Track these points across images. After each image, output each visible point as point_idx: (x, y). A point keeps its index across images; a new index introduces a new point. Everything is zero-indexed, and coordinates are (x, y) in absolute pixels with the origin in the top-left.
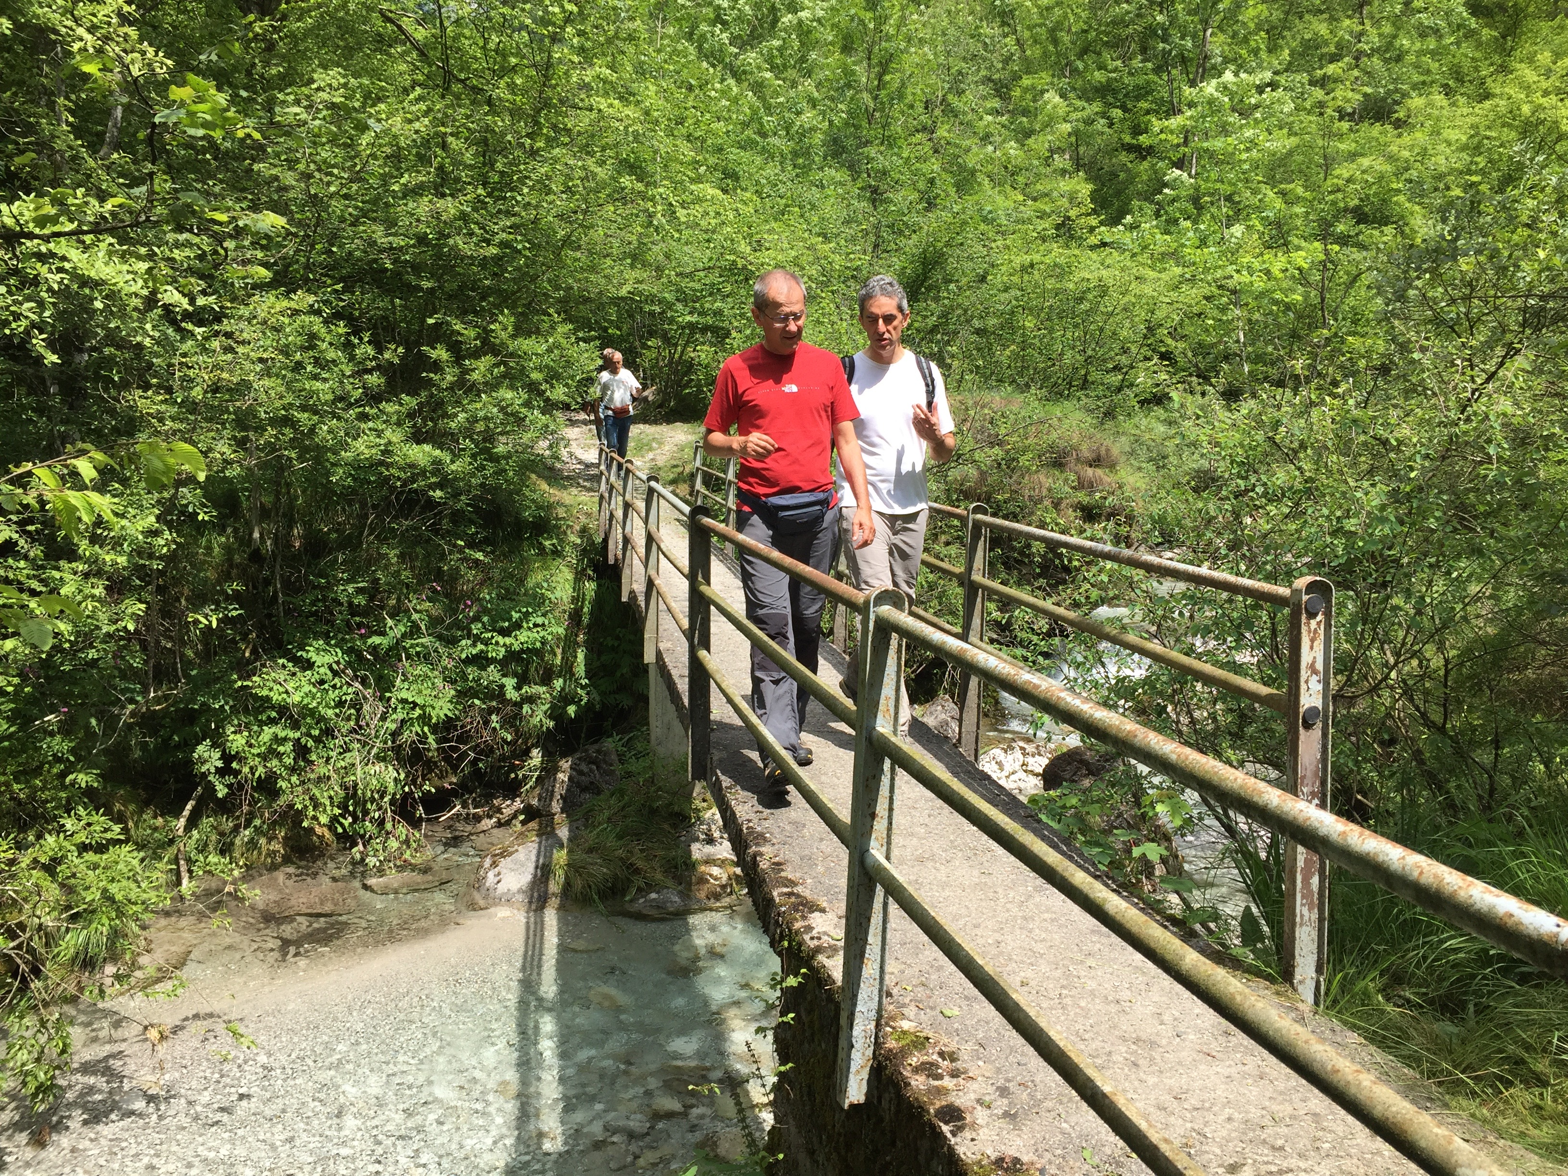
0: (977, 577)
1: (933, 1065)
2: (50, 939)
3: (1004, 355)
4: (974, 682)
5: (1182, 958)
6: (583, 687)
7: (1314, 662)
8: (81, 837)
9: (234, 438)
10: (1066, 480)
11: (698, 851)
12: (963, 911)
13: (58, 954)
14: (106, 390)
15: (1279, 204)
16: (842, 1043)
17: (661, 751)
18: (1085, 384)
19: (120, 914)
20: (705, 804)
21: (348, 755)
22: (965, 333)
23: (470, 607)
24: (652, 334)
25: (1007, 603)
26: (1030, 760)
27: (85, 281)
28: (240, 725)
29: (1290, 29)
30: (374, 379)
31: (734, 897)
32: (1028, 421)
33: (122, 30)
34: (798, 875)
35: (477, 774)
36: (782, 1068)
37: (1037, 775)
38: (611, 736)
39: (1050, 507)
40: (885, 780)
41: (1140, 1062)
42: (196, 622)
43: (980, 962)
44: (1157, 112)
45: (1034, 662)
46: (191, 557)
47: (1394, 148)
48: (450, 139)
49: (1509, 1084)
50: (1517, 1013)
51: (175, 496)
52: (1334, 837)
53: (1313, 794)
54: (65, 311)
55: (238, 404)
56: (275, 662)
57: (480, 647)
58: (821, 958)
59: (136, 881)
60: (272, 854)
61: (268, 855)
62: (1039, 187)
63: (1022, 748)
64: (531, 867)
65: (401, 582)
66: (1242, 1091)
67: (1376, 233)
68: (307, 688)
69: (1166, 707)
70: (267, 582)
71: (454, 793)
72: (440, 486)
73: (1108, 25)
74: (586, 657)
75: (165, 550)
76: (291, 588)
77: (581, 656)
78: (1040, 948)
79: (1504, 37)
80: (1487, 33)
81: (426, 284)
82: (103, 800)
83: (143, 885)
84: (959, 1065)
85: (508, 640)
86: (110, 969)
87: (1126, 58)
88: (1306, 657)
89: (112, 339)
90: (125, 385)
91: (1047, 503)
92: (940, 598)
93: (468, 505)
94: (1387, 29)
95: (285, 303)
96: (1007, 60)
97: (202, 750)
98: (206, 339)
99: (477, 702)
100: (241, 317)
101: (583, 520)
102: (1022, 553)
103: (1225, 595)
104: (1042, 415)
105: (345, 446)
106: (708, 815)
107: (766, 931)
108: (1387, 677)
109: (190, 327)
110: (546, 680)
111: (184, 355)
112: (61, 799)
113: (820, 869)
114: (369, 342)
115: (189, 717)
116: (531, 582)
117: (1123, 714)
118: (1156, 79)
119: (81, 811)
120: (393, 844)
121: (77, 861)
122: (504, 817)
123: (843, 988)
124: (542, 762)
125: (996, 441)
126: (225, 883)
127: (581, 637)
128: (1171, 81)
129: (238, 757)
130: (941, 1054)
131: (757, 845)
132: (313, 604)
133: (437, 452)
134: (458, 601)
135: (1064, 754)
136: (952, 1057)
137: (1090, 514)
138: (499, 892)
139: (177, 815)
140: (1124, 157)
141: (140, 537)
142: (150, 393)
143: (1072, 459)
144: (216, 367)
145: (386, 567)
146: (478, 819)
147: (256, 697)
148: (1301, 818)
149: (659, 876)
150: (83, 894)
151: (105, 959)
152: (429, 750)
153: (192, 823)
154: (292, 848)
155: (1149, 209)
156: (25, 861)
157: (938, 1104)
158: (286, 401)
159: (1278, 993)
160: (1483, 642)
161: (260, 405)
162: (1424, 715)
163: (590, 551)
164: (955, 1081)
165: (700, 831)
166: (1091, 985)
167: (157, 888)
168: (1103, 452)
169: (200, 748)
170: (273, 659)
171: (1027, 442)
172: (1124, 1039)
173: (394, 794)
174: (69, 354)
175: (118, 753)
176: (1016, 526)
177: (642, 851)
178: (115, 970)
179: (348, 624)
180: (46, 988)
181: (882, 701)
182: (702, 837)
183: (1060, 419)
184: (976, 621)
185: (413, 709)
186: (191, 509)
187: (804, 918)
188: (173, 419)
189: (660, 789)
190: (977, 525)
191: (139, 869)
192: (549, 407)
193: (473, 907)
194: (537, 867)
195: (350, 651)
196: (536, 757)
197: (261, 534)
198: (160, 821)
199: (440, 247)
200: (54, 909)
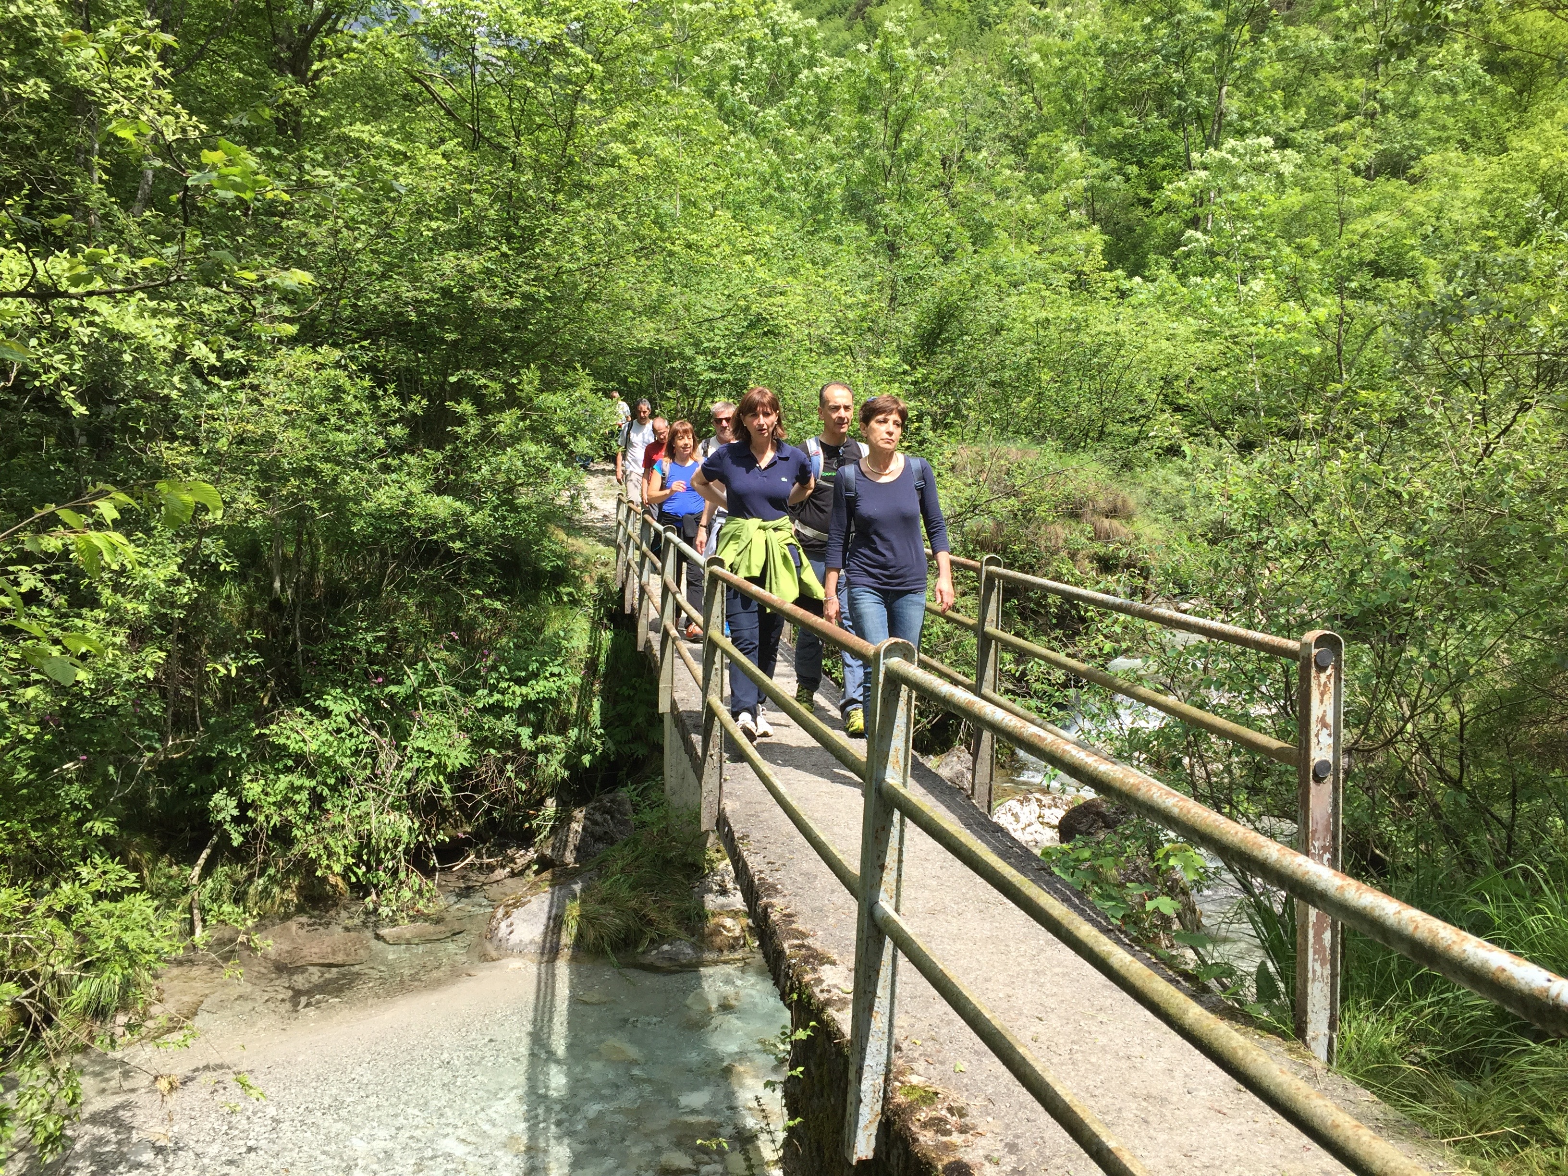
0: (990, 628)
1: (942, 1120)
2: (62, 986)
3: (1022, 406)
4: (986, 735)
5: (1185, 1012)
6: (598, 737)
7: (1324, 717)
8: (96, 886)
9: (258, 488)
10: (1082, 532)
11: (712, 901)
12: (974, 965)
13: (71, 1003)
14: (133, 441)
15: (1294, 258)
16: (851, 1098)
17: (675, 801)
18: (1102, 435)
19: (133, 963)
20: (719, 855)
21: (363, 804)
22: (982, 387)
23: (487, 656)
24: (671, 385)
25: (1022, 655)
26: (1046, 812)
27: (114, 335)
28: (256, 773)
29: (1305, 86)
30: (398, 431)
31: (747, 949)
32: (1044, 472)
33: (156, 93)
34: (809, 927)
35: (491, 823)
36: (791, 1123)
37: (1053, 827)
38: (626, 785)
39: (1066, 558)
40: (895, 832)
41: (1150, 1119)
42: (215, 671)
43: (988, 1016)
44: (1173, 167)
45: (1048, 713)
46: (212, 609)
47: (1409, 204)
48: (474, 195)
49: (1525, 1143)
50: (1532, 1071)
51: (197, 547)
52: (1332, 891)
53: (1324, 849)
54: (94, 363)
55: (262, 455)
56: (292, 710)
57: (497, 696)
58: (831, 1011)
59: (150, 930)
60: (285, 903)
61: (281, 904)
62: (1054, 240)
63: (1038, 800)
64: (543, 918)
65: (419, 631)
66: (1253, 1148)
67: (1392, 285)
68: (324, 737)
69: (1180, 759)
70: (287, 631)
71: (468, 842)
72: (461, 536)
73: (1124, 82)
74: (601, 706)
75: (186, 599)
76: (310, 637)
77: (596, 705)
78: (1051, 1002)
79: (1520, 93)
80: (1503, 90)
81: (450, 337)
82: (118, 850)
83: (157, 934)
84: (967, 1120)
85: (524, 690)
86: (121, 1019)
87: (1142, 115)
88: (1316, 710)
89: (140, 391)
90: (150, 436)
91: (1063, 554)
92: (955, 648)
93: (487, 554)
94: (1402, 87)
95: (311, 357)
96: (1026, 116)
97: (218, 798)
98: (232, 391)
99: (492, 751)
100: (266, 371)
101: (603, 570)
102: (1039, 604)
103: (1238, 648)
104: (1058, 466)
105: (368, 497)
106: (721, 866)
107: (776, 984)
108: (1401, 731)
109: (216, 380)
110: (561, 730)
111: (210, 407)
112: (77, 847)
113: (831, 921)
114: (395, 393)
115: (206, 765)
116: (548, 632)
117: (1138, 767)
118: (1171, 134)
119: (97, 860)
120: (406, 894)
121: (91, 909)
122: (518, 867)
123: (851, 1042)
124: (556, 812)
125: (1012, 492)
126: (238, 932)
127: (597, 687)
128: (1186, 137)
129: (253, 805)
130: (950, 1110)
131: (769, 896)
132: (332, 652)
133: (458, 504)
134: (476, 649)
135: (1080, 806)
136: (961, 1113)
137: (1106, 565)
138: (511, 943)
139: (192, 863)
140: (1139, 212)
141: (162, 586)
142: (176, 444)
143: (1088, 510)
144: (241, 419)
145: (405, 616)
146: (491, 869)
147: (273, 746)
148: (1299, 873)
149: (671, 927)
150: (97, 942)
151: (117, 1009)
152: (443, 799)
153: (207, 871)
154: (306, 898)
155: (1166, 262)
156: (40, 908)
157: (946, 1160)
158: (309, 452)
159: (1290, 1050)
160: (1500, 697)
161: (285, 456)
162: (1440, 769)
163: (607, 601)
164: (963, 1137)
165: (713, 882)
166: (1102, 1040)
167: (170, 937)
168: (1119, 503)
169: (216, 797)
170: (291, 707)
171: (1043, 493)
172: (1135, 1096)
173: (408, 844)
174: (98, 406)
175: (136, 800)
176: (1029, 577)
177: (655, 902)
178: (126, 1019)
179: (366, 673)
180: (57, 1037)
181: (892, 752)
182: (716, 888)
183: (1076, 471)
184: (990, 673)
185: (429, 758)
186: (213, 559)
187: (814, 970)
188: (198, 470)
189: (674, 839)
190: (991, 577)
191: (153, 918)
192: (571, 458)
193: (485, 958)
194: (549, 918)
195: (367, 700)
196: (551, 806)
197: (282, 583)
198: (175, 870)
199: (463, 300)
200: (67, 957)
